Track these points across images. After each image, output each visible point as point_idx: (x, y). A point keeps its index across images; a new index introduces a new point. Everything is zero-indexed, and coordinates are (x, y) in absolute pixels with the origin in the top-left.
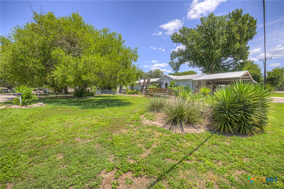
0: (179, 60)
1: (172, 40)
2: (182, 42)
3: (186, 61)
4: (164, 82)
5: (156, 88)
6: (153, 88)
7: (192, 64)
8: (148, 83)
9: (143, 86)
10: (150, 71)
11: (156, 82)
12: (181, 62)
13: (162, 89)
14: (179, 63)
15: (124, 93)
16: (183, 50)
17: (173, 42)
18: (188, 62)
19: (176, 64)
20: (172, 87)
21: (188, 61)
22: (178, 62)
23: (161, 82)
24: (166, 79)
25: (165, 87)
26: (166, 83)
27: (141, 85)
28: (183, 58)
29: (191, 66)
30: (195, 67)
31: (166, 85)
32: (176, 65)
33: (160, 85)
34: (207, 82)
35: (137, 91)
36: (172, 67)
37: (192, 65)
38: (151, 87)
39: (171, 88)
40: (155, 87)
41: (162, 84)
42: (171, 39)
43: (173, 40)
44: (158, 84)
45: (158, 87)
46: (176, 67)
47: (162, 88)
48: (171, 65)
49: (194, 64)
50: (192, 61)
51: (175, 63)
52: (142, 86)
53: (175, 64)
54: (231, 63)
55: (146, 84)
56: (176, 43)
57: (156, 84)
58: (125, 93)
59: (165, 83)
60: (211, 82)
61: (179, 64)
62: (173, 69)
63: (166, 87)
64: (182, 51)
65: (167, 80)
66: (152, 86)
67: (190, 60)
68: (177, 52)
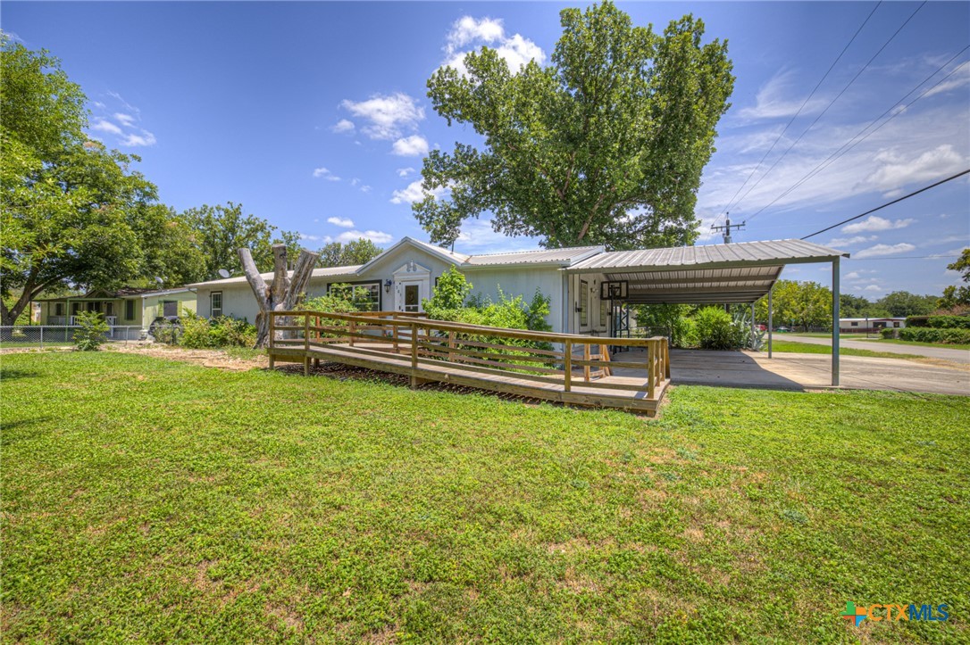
0: (458, 198)
1: (432, 99)
2: (476, 117)
3: (483, 204)
4: (397, 279)
5: (355, 310)
6: (333, 312)
7: (506, 218)
8: (300, 281)
9: (270, 299)
10: (329, 246)
11: (353, 281)
12: (466, 207)
13: (390, 318)
14: (456, 211)
15: (168, 339)
16: (475, 151)
17: (435, 109)
18: (493, 210)
19: (445, 216)
20: (452, 306)
21: (492, 206)
22: (453, 206)
23: (380, 282)
24: (408, 264)
25: (404, 307)
26: (407, 287)
27: (257, 294)
28: (473, 191)
29: (503, 229)
30: (516, 234)
31: (412, 295)
32: (441, 217)
33: (373, 296)
34: (602, 290)
35: (241, 329)
36: (427, 224)
37: (505, 225)
38: (319, 309)
39: (444, 312)
40: (344, 306)
41: (384, 289)
42: (429, 95)
43: (435, 98)
44: (363, 291)
45: (364, 308)
46: (443, 227)
47: (387, 309)
48: (421, 218)
49: (512, 222)
50: (506, 209)
51: (439, 210)
52: (260, 300)
53: (440, 214)
54: (639, 226)
55: (288, 289)
56: (449, 120)
57: (350, 289)
58: (174, 336)
59: (405, 284)
60: (620, 288)
61: (458, 214)
62: (430, 233)
63: (408, 309)
64: (472, 156)
65: (419, 268)
66: (329, 299)
67: (498, 204)
68: (452, 156)
